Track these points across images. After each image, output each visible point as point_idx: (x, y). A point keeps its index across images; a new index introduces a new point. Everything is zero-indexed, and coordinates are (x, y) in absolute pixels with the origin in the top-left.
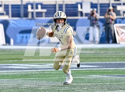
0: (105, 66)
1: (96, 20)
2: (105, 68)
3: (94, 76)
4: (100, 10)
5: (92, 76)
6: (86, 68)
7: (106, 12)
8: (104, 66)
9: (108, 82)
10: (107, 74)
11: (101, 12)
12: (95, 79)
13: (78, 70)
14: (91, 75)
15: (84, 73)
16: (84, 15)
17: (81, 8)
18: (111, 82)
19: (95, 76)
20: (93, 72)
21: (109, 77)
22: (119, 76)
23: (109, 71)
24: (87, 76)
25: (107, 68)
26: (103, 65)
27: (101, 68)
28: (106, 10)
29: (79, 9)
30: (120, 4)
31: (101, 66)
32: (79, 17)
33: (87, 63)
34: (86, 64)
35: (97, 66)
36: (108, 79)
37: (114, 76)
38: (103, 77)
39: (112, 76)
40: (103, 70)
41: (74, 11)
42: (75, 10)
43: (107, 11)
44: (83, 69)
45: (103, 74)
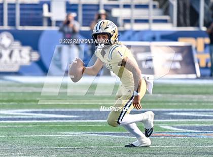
0: (90, 116)
1: (74, 32)
2: (90, 119)
3: (70, 134)
4: (84, 15)
5: (65, 133)
6: (56, 119)
7: (92, 19)
8: (88, 117)
9: (94, 146)
10: (92, 130)
11: (84, 19)
12: (71, 139)
13: (41, 123)
14: (65, 131)
15: (51, 128)
16: (54, 23)
17: (49, 10)
18: (99, 145)
19: (72, 133)
20: (68, 127)
21: (96, 135)
22: (114, 134)
23: (96, 125)
24: (58, 133)
25: (93, 119)
26: (87, 115)
27: (83, 120)
28: (93, 15)
29: (46, 13)
30: (117, 6)
31: (82, 116)
32: (45, 28)
33: (57, 110)
34: (56, 113)
35: (75, 116)
36: (94, 140)
37: (104, 134)
38: (86, 135)
39: (102, 134)
40: (85, 123)
41: (36, 17)
42: (38, 14)
43: (96, 17)
44: (50, 121)
45: (86, 131)
